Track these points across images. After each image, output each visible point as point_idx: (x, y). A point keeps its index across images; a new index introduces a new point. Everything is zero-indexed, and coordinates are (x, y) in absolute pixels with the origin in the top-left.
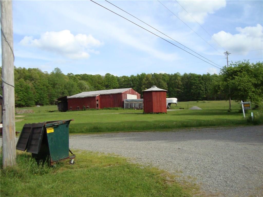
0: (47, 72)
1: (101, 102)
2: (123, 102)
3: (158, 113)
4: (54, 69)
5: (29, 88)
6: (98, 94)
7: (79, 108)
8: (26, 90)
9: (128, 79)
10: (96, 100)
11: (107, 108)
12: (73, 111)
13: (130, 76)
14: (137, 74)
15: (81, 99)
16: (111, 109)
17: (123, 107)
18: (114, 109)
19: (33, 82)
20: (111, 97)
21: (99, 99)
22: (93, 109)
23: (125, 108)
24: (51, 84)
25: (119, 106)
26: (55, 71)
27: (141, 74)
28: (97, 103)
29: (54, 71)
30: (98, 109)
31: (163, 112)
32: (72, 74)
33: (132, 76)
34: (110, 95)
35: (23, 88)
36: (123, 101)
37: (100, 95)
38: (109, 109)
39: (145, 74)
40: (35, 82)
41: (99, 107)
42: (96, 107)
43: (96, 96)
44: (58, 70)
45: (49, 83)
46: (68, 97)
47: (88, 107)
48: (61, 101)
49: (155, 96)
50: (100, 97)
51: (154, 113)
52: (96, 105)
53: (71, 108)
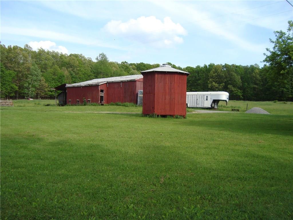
0: (90, 58)
1: (108, 94)
2: (137, 94)
3: (164, 116)
5: (64, 77)
6: (104, 82)
7: (78, 101)
9: (192, 70)
10: (100, 91)
11: (114, 104)
12: (72, 105)
13: (195, 67)
14: (204, 65)
15: (81, 88)
17: (137, 103)
18: (123, 106)
19: (70, 69)
20: (121, 86)
21: (104, 88)
22: (95, 104)
23: (139, 105)
24: (94, 73)
25: (130, 101)
26: (100, 57)
27: (209, 64)
28: (102, 94)
29: (99, 57)
30: (102, 105)
31: (176, 113)
33: (198, 67)
34: (120, 82)
35: (56, 76)
36: (137, 93)
37: (107, 82)
38: (117, 105)
39: (214, 65)
40: (73, 70)
41: (104, 101)
42: (99, 102)
43: (99, 84)
44: (103, 56)
45: (91, 72)
46: (67, 85)
47: (89, 101)
48: (62, 91)
49: (161, 82)
50: (107, 86)
51: (156, 116)
52: (100, 97)
53: (70, 101)
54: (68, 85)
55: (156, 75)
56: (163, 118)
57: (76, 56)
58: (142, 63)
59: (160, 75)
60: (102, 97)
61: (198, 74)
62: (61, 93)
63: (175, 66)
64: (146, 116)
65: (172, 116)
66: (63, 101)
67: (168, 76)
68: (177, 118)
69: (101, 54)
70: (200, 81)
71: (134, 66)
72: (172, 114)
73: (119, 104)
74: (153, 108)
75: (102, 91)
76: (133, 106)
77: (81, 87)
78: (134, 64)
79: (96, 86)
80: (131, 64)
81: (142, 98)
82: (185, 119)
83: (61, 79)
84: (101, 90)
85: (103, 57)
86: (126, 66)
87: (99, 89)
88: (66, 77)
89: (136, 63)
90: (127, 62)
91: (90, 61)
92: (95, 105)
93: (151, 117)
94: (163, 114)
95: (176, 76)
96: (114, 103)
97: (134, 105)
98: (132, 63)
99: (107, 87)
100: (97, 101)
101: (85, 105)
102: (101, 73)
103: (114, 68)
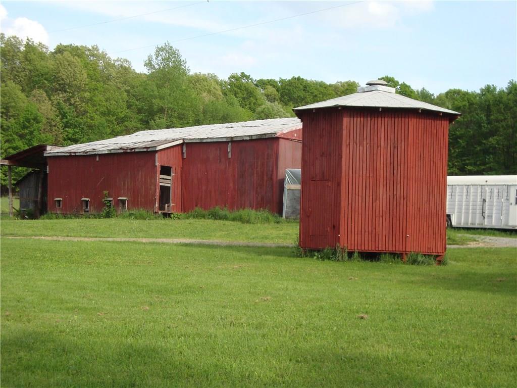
0: (126, 61)
1: (185, 181)
2: (282, 183)
3: (371, 256)
4: (153, 52)
5: (38, 122)
6: (174, 140)
7: (87, 202)
8: (24, 127)
10: (159, 169)
11: (206, 212)
12: (65, 216)
15: (97, 159)
16: (224, 218)
17: (280, 212)
18: (234, 219)
19: (60, 97)
20: (230, 156)
21: (173, 161)
22: (142, 211)
23: (287, 218)
24: (140, 111)
25: (260, 205)
26: (160, 58)
28: (165, 181)
29: (154, 57)
30: (167, 215)
31: (412, 247)
32: (248, 77)
33: (488, 90)
34: (227, 143)
35: (12, 120)
36: (280, 177)
37: (181, 142)
38: (215, 217)
40: (67, 100)
41: (172, 205)
42: (157, 205)
43: (158, 148)
44: (169, 54)
45: (129, 107)
46: (49, 148)
47: (123, 202)
48: (30, 170)
49: (361, 144)
50: (183, 154)
51: (346, 255)
52: (158, 191)
53: (59, 201)
54: (51, 150)
55: (346, 121)
56: (368, 264)
57: (76, 51)
58: (299, 79)
59: (358, 121)
60: (165, 191)
61: (488, 116)
62: (29, 174)
63: (409, 87)
64: (312, 256)
65: (398, 256)
66: (36, 202)
67: (383, 124)
68: (414, 262)
69: (162, 49)
70: (495, 137)
71: (271, 90)
72: (398, 249)
73: (222, 213)
74: (336, 228)
75: (166, 170)
76: (267, 220)
77: (95, 155)
78: (271, 83)
79: (148, 154)
80: (262, 83)
81: (298, 195)
82: (442, 267)
83: (27, 128)
84: (162, 167)
85: (168, 59)
86: (246, 89)
87: (157, 164)
88: (44, 121)
89: (277, 79)
90: (247, 74)
91: (125, 71)
92: (142, 218)
93: (326, 257)
94: (369, 248)
95: (413, 122)
96: (205, 209)
97: (270, 217)
98: (265, 78)
99: (183, 159)
100: (148, 204)
101: (108, 216)
102: (161, 110)
103: (205, 94)
